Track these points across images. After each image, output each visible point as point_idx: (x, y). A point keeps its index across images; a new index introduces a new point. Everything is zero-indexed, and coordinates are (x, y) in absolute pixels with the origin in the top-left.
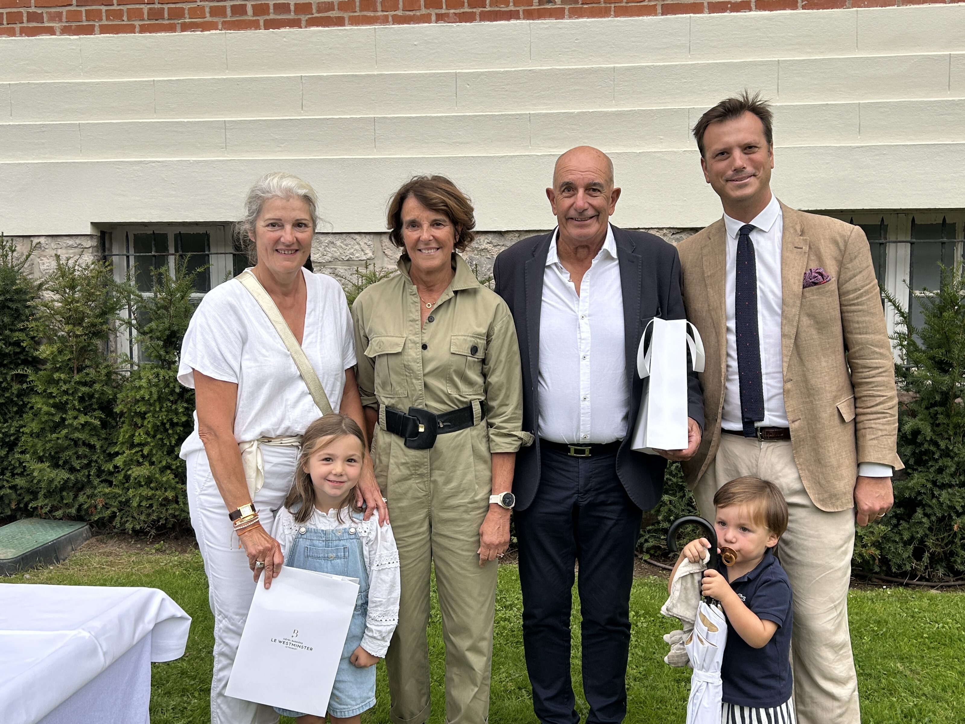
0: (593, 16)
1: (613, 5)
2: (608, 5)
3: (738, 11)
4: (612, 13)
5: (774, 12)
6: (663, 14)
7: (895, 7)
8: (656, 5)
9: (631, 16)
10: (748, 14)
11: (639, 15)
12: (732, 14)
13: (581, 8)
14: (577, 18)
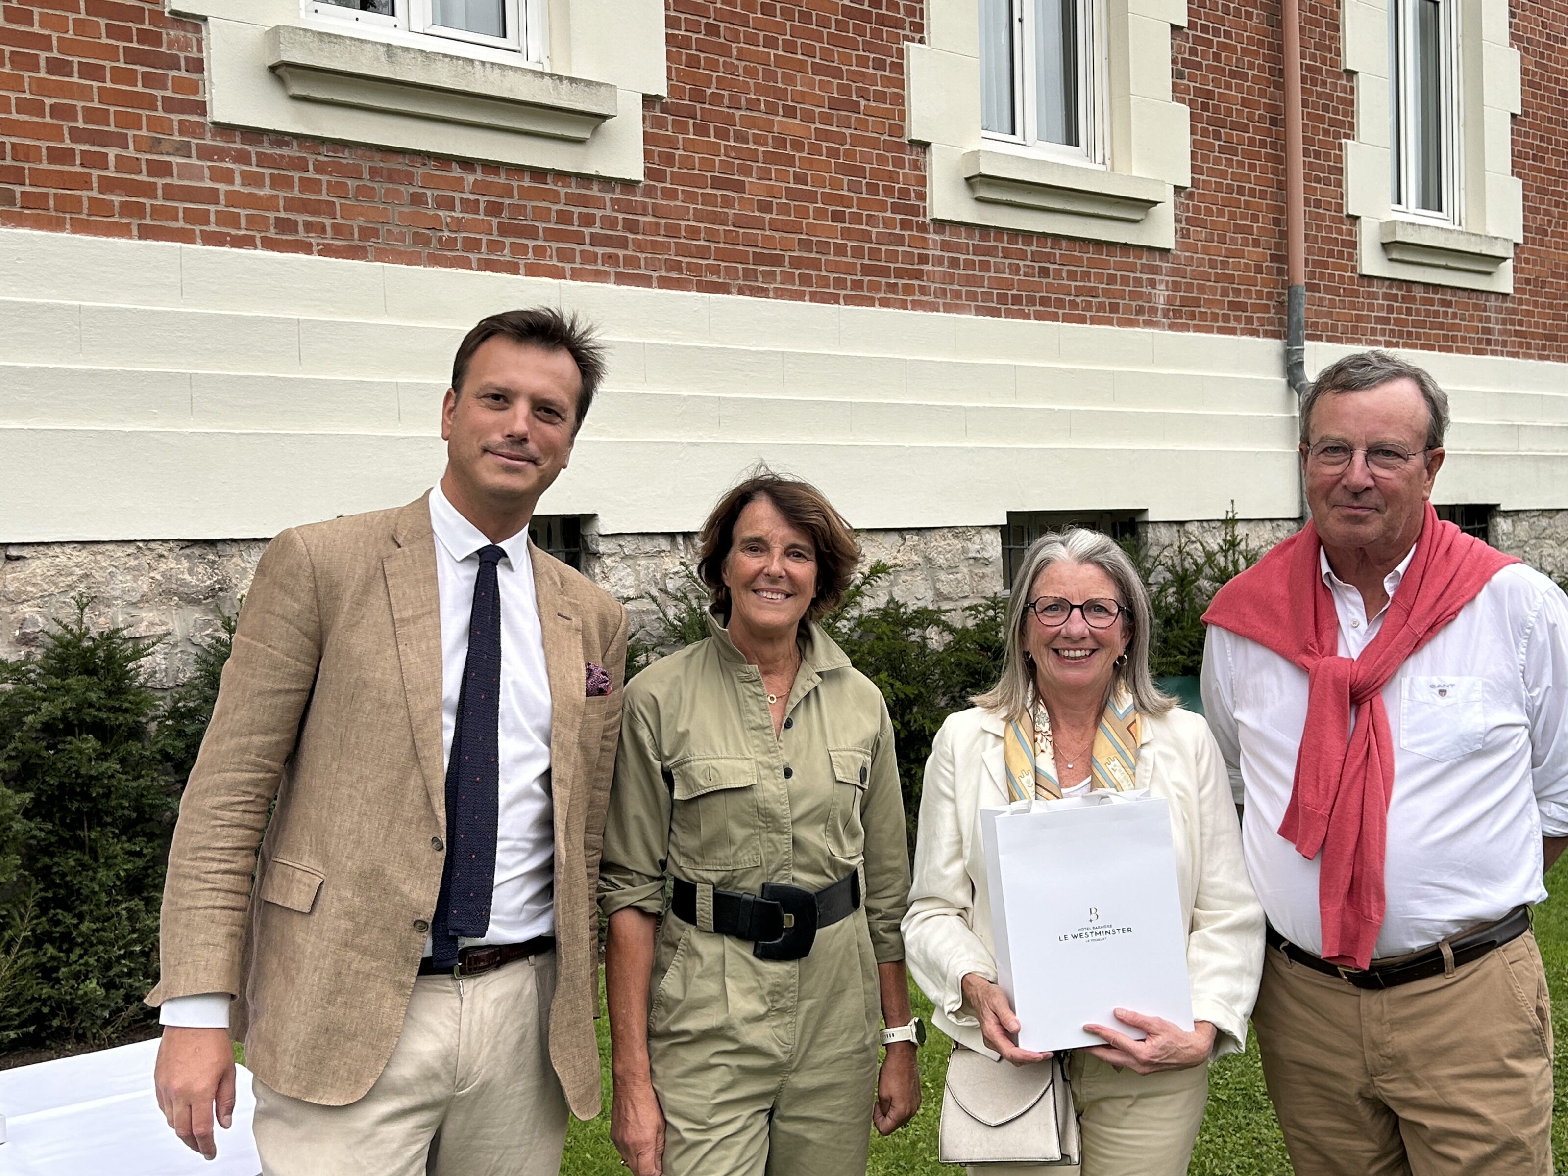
0: (40, 227)
1: (68, 216)
2: (61, 215)
3: (240, 247)
4: (68, 226)
5: (285, 255)
6: (140, 238)
7: (421, 267)
8: (130, 224)
9: (96, 234)
10: (253, 252)
11: (107, 234)
12: (234, 250)
13: (21, 213)
14: (15, 227)
